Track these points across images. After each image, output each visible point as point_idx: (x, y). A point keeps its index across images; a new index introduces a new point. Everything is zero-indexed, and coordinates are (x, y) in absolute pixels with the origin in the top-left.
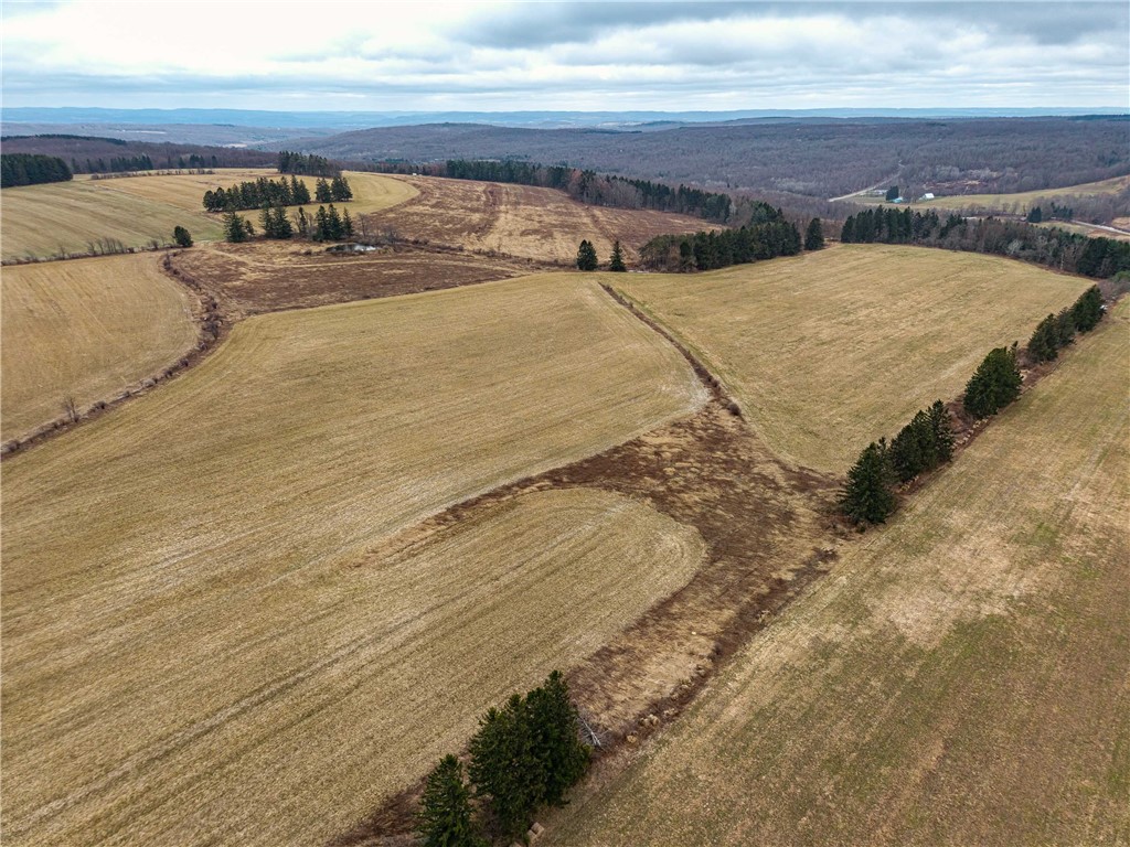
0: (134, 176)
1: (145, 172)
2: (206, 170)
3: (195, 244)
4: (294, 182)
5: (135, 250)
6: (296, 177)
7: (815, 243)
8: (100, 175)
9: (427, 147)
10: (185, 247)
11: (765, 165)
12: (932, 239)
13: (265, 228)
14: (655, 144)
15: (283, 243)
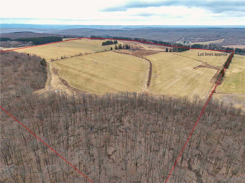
7: (189, 49)
12: (203, 48)
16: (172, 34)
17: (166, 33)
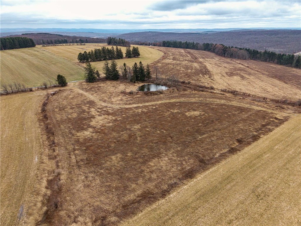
0: (57, 46)
1: (62, 44)
2: (83, 44)
3: (68, 83)
4: (117, 49)
5: (34, 89)
6: (118, 47)
8: (45, 45)
9: (146, 38)
10: (62, 86)
11: (257, 43)
13: (106, 74)
14: (216, 37)
15: (114, 83)
16: (286, 37)
17: (274, 36)
